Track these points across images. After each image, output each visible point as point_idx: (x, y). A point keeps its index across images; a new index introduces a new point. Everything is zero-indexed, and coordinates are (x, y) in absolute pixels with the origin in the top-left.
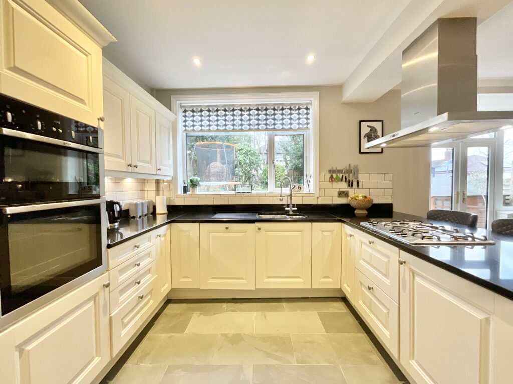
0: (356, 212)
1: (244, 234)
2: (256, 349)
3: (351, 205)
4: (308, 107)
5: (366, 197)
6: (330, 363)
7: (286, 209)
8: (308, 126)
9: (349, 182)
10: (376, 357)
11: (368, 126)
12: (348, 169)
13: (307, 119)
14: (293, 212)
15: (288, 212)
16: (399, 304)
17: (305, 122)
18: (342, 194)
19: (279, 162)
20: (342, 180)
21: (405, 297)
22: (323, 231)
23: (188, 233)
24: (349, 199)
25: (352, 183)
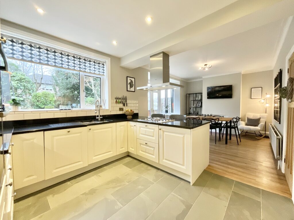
0: (128, 117)
1: (80, 134)
2: (107, 189)
3: (126, 114)
4: (104, 64)
5: (131, 110)
6: (139, 177)
7: (97, 118)
8: (104, 74)
9: (124, 104)
10: (150, 168)
11: (130, 79)
12: (123, 97)
13: (103, 70)
14: (101, 119)
15: (98, 119)
16: (159, 144)
17: (103, 71)
18: (121, 109)
19: (49, 90)
20: (121, 103)
21: (161, 141)
22: (121, 126)
23: (32, 141)
24: (124, 111)
25: (125, 104)
